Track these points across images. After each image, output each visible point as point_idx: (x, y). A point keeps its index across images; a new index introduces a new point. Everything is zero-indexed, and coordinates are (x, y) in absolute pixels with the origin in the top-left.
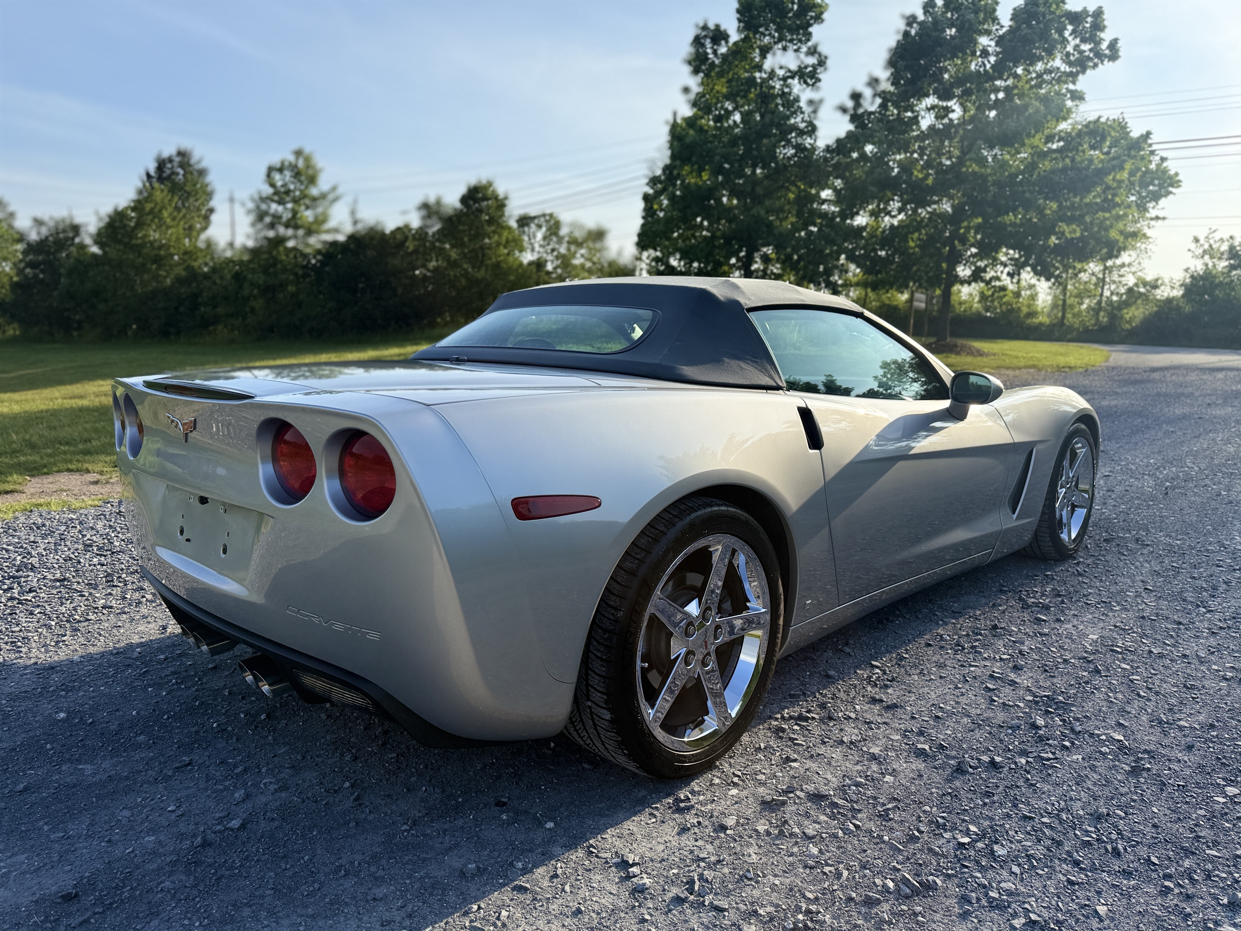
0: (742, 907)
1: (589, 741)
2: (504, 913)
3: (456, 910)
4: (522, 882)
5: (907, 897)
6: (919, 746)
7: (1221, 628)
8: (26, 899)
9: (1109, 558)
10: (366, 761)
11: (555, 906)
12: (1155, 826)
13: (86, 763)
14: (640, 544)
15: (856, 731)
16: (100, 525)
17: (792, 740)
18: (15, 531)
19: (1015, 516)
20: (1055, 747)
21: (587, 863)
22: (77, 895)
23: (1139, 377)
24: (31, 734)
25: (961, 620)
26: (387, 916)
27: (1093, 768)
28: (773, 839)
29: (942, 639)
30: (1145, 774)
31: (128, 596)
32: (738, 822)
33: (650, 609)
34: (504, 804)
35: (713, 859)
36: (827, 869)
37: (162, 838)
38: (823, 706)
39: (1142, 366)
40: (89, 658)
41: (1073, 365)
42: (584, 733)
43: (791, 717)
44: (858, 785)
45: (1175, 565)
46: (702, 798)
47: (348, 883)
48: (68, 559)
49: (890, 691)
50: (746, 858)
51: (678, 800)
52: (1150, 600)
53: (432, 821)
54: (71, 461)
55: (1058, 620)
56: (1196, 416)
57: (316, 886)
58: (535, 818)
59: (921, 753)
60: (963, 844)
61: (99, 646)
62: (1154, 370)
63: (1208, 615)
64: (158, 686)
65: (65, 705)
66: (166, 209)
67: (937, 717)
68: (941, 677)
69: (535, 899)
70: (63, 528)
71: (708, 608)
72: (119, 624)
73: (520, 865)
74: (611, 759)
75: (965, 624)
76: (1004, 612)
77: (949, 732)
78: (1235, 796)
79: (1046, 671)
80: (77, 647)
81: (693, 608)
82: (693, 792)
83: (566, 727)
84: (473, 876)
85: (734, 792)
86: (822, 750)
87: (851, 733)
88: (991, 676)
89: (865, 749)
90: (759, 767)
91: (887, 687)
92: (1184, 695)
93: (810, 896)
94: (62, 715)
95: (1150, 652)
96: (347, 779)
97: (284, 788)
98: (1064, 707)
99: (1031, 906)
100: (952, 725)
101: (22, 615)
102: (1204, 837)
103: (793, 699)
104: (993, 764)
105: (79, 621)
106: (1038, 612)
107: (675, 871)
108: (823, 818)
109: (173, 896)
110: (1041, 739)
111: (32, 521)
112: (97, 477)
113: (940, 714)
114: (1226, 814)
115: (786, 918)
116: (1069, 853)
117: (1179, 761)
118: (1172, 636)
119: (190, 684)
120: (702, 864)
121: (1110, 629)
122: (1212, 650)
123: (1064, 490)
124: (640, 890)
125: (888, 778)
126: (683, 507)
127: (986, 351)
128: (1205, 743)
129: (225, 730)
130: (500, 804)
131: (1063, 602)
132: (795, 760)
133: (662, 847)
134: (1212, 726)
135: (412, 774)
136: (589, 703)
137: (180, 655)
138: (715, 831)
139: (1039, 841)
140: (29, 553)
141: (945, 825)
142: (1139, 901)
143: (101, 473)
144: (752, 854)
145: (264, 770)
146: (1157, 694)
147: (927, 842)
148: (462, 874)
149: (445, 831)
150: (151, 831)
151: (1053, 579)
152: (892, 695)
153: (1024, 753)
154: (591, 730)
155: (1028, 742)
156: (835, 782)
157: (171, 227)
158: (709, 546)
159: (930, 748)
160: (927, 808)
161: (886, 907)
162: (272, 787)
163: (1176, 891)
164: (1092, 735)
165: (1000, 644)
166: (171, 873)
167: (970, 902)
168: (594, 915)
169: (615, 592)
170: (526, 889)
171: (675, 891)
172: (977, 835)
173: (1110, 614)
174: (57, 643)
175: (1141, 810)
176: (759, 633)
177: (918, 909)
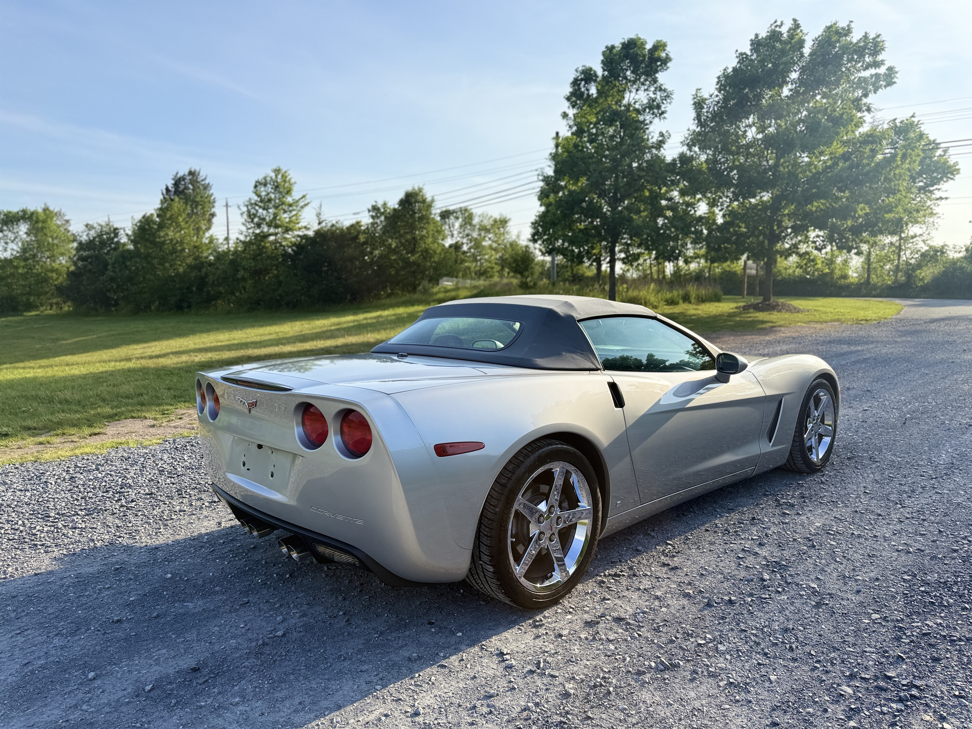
0: (567, 675)
1: (482, 586)
2: (433, 678)
3: (406, 677)
4: (444, 663)
5: (662, 671)
6: (686, 591)
7: (907, 518)
8: (171, 671)
9: (846, 471)
10: (351, 600)
11: (462, 675)
12: (820, 635)
13: (188, 602)
14: (508, 469)
15: (649, 583)
16: (165, 457)
17: (608, 588)
18: (112, 461)
19: (771, 444)
20: (772, 591)
21: (480, 653)
22: (199, 669)
23: (918, 328)
24: (153, 586)
25: (732, 515)
26: (368, 679)
27: (792, 604)
28: (589, 642)
29: (717, 527)
30: (824, 607)
31: (194, 504)
32: (569, 633)
33: (516, 506)
34: (433, 623)
35: (553, 652)
36: (617, 657)
37: (240, 641)
38: (631, 568)
39: (924, 318)
40: (177, 542)
41: (869, 318)
42: (479, 581)
43: (610, 575)
44: (644, 613)
45: (891, 475)
46: (549, 620)
47: (346, 664)
48: (151, 480)
49: (675, 559)
50: (572, 651)
51: (535, 621)
52: (864, 500)
53: (392, 632)
54: (133, 411)
55: (798, 514)
56: (950, 361)
57: (329, 664)
58: (451, 631)
59: (687, 596)
60: (701, 644)
61: (182, 536)
62: (933, 321)
63: (902, 510)
64: (222, 558)
65: (169, 569)
66: (181, 216)
67: (702, 574)
68: (710, 551)
69: (450, 671)
70: (142, 459)
71: (552, 506)
72: (192, 521)
73: (442, 654)
74: (495, 596)
75: (735, 516)
76: (763, 508)
77: (707, 583)
78: (876, 619)
79: (780, 546)
80: (169, 535)
81: (543, 507)
82: (545, 617)
83: (467, 576)
84: (416, 660)
85: (569, 617)
86: (626, 593)
87: (646, 583)
88: (743, 550)
89: (653, 593)
90: (586, 603)
91: (674, 556)
92: (865, 561)
93: (607, 670)
94: (169, 575)
95: (853, 534)
96: (341, 610)
97: (304, 615)
98: (785, 568)
99: (732, 675)
100: (711, 579)
101: (131, 516)
102: (848, 641)
103: (613, 564)
104: (730, 602)
105: (167, 520)
106: (786, 509)
107: (530, 658)
108: (620, 631)
109: (251, 670)
110: (764, 587)
111: (120, 455)
112: (153, 422)
113: (704, 573)
114: (867, 629)
115: (591, 680)
116: (763, 649)
117: (848, 599)
118: (871, 524)
119: (241, 557)
120: (546, 654)
121: (831, 520)
122: (895, 532)
123: (811, 425)
124: (510, 667)
125: (664, 609)
126: (534, 446)
127: (801, 308)
128: (869, 589)
129: (266, 584)
130: (430, 623)
131: (804, 502)
132: (609, 599)
133: (524, 646)
134: (877, 579)
135: (379, 608)
136: (481, 562)
137: (232, 540)
138: (555, 637)
139: (747, 643)
140: (125, 477)
141: (692, 634)
142: (797, 674)
143: (155, 419)
144: (576, 649)
145: (292, 606)
146: (848, 560)
147: (679, 644)
148: (410, 659)
149: (399, 637)
150: (232, 637)
151: (803, 486)
152: (677, 561)
153: (751, 595)
154: (483, 579)
155: (756, 588)
156: (631, 611)
157: (185, 228)
158: (552, 469)
159: (693, 592)
160: (684, 626)
161: (649, 675)
162: (298, 615)
163: (821, 669)
164: (797, 585)
165: (754, 530)
166: (248, 658)
167: (697, 673)
168: (483, 679)
169: (495, 497)
170: (445, 666)
171: (529, 667)
172: (711, 639)
173: (835, 510)
174: (156, 533)
175: (815, 627)
176: (586, 521)
177: (666, 676)
